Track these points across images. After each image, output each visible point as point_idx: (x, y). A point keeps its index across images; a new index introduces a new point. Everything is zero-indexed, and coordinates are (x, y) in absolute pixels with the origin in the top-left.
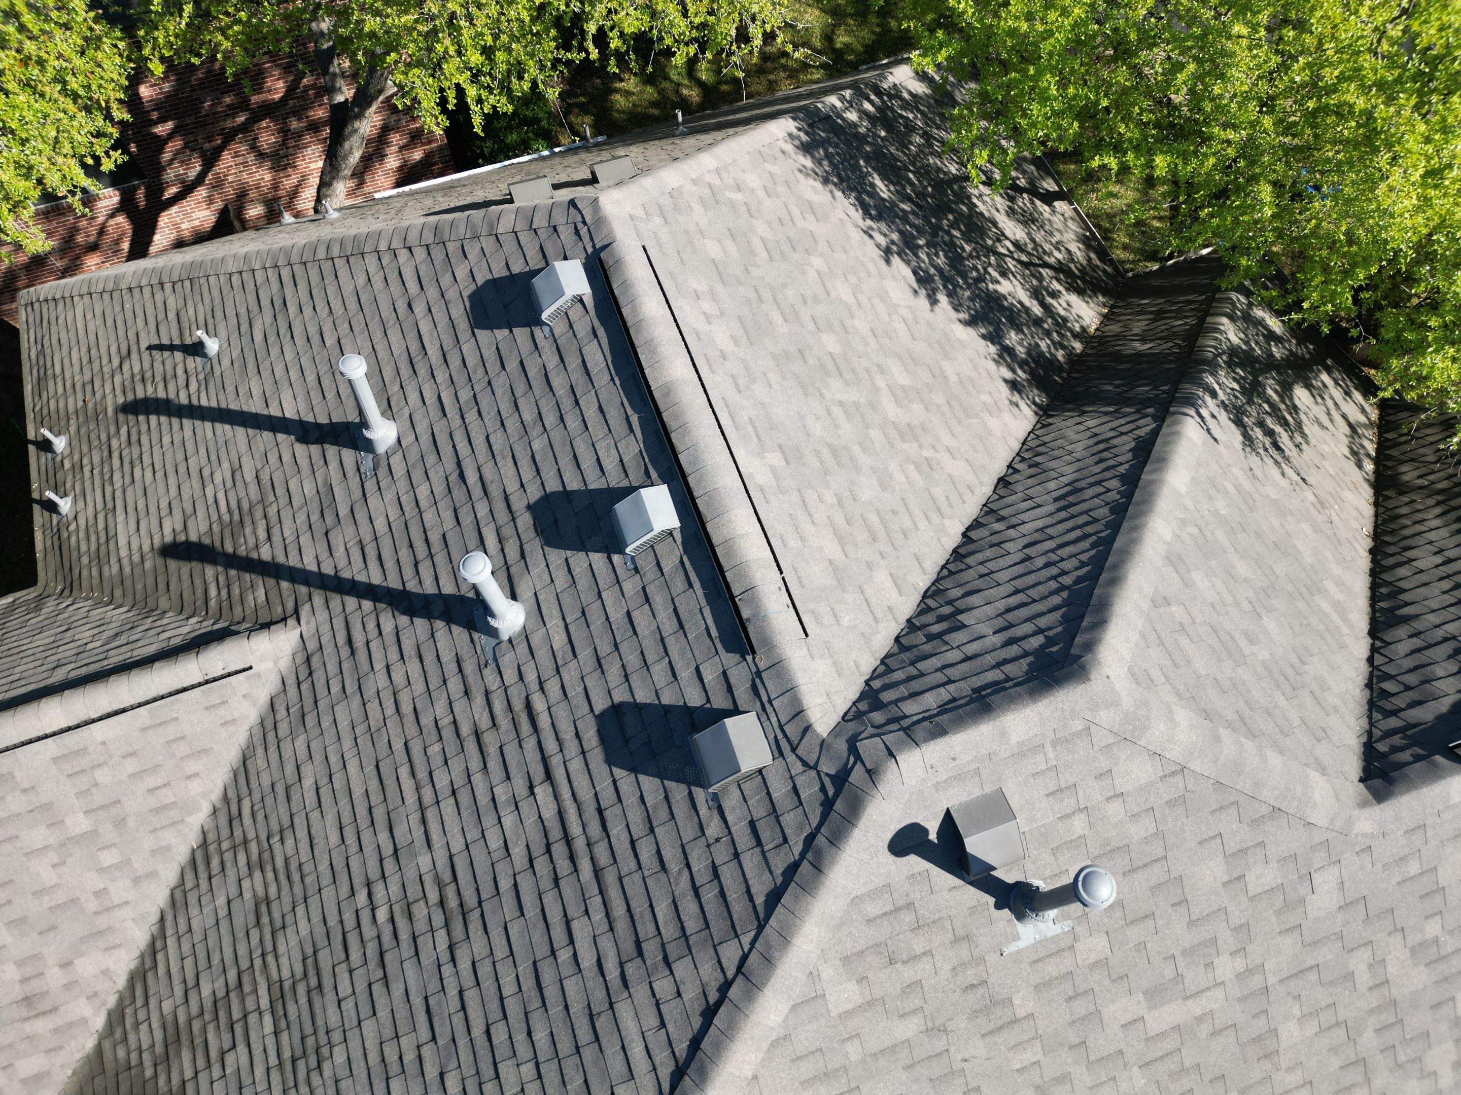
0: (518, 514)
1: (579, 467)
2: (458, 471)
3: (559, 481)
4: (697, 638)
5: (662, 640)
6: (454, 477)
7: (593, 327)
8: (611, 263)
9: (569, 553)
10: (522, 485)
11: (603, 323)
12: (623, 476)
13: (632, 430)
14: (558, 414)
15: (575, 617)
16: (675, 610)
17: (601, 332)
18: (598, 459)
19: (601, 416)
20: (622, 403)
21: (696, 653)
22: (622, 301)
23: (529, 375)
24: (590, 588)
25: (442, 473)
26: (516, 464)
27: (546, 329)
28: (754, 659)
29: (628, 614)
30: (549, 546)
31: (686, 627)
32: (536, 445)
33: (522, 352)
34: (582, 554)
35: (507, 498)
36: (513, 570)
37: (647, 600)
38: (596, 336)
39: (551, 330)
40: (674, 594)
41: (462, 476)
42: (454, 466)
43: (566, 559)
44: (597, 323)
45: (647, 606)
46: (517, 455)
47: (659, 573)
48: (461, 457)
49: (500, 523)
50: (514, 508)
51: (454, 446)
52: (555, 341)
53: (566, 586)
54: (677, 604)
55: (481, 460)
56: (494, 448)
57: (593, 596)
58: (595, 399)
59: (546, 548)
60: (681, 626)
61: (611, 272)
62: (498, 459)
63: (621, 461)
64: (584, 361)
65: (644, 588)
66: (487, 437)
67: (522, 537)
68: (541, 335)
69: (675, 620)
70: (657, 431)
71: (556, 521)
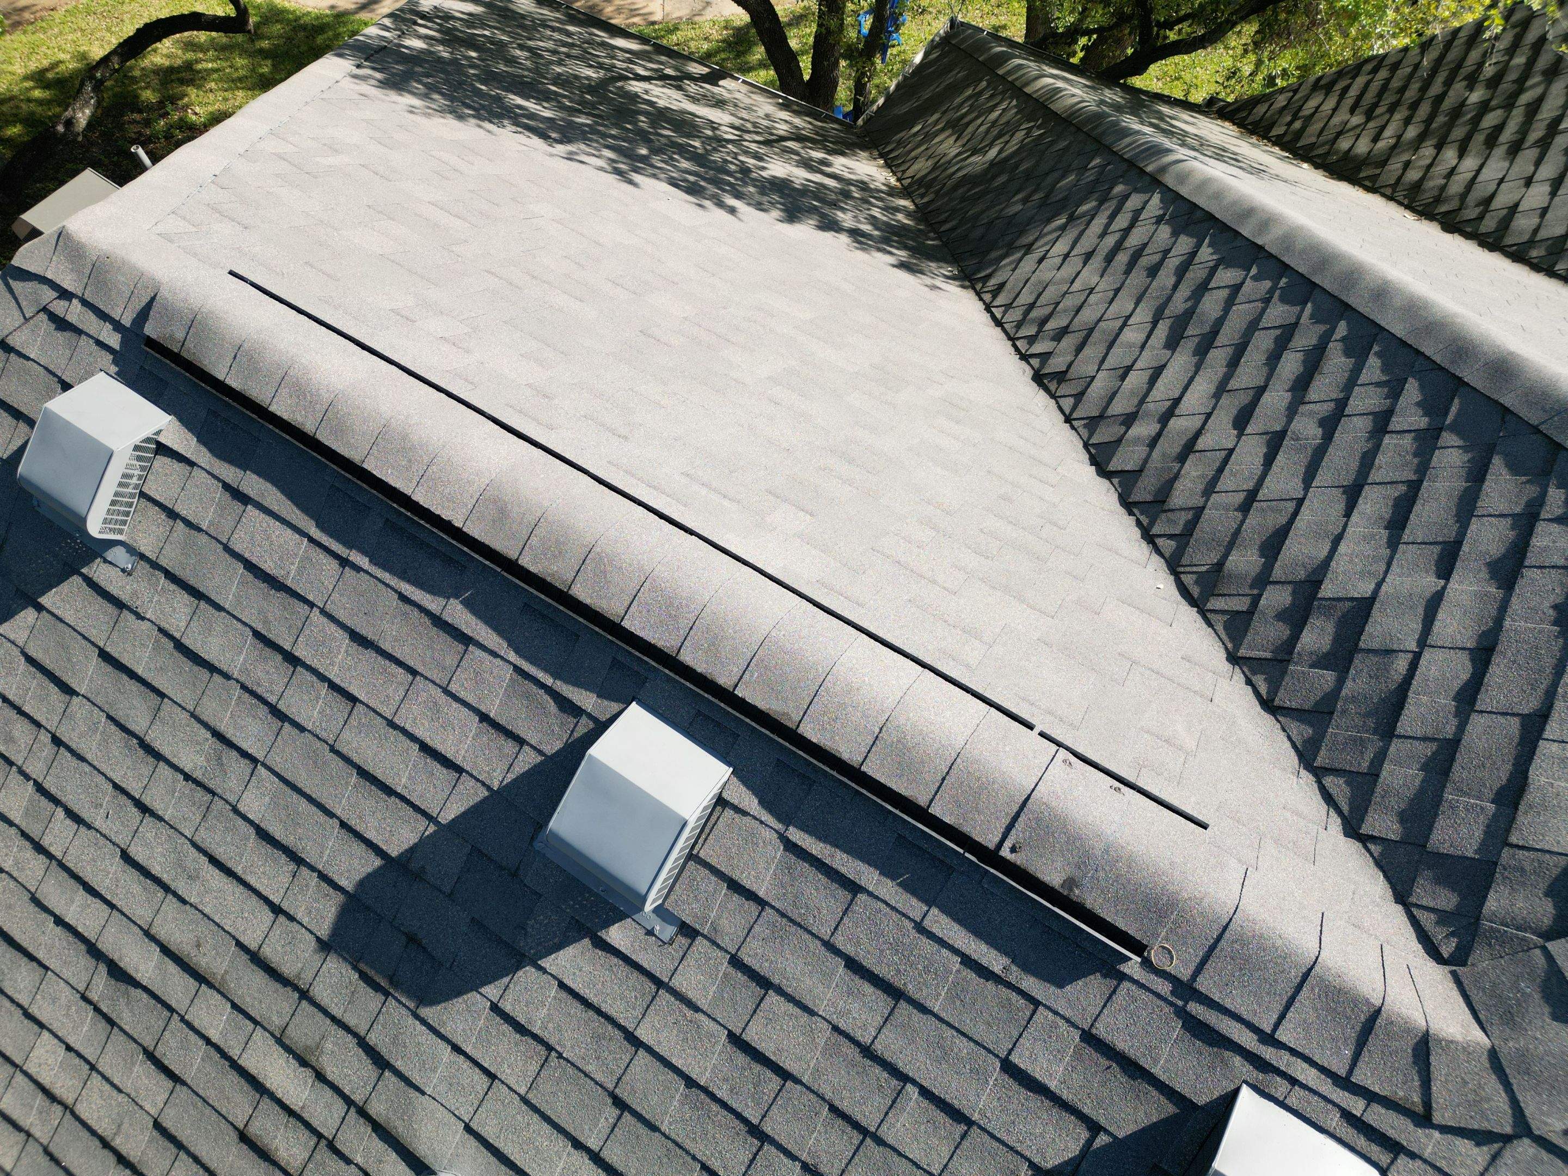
0: (307, 976)
1: (389, 791)
2: (103, 969)
3: (358, 849)
4: (953, 997)
5: (867, 1052)
6: (101, 986)
7: (226, 487)
8: (180, 335)
9: (492, 991)
10: (277, 910)
11: (243, 464)
12: (510, 747)
13: (466, 640)
14: (263, 711)
15: (604, 1125)
16: (853, 965)
17: (252, 484)
18: (425, 748)
19: (370, 654)
20: (403, 598)
21: (979, 1031)
22: (259, 392)
23: (140, 671)
24: (597, 1038)
25: (66, 994)
26: (229, 873)
27: (118, 555)
28: (1147, 963)
29: (736, 1040)
30: (433, 1002)
31: (911, 989)
32: (253, 805)
33: (93, 634)
34: (527, 974)
35: (256, 958)
36: (377, 1109)
37: (764, 983)
38: (243, 499)
39: (131, 550)
40: (825, 932)
41: (118, 973)
42: (86, 962)
43: (495, 1008)
44: (230, 473)
45: (773, 997)
46: (220, 853)
47: (753, 908)
48: (91, 935)
49: (276, 1022)
50: (287, 970)
51: (59, 921)
52: (155, 565)
53: (534, 1067)
54: (849, 949)
55: (142, 913)
56: (156, 870)
57: (619, 1050)
58: (332, 628)
59: (425, 1012)
60: (895, 993)
61: (192, 351)
62: (181, 887)
63: (484, 718)
64: (250, 567)
65: (736, 962)
66: (126, 857)
67: (351, 1021)
68: (114, 573)
69: (868, 988)
70: (528, 608)
71: (412, 939)
